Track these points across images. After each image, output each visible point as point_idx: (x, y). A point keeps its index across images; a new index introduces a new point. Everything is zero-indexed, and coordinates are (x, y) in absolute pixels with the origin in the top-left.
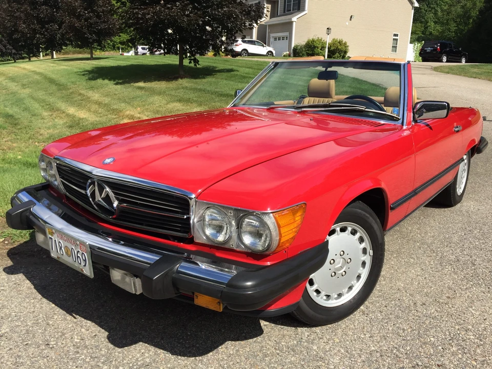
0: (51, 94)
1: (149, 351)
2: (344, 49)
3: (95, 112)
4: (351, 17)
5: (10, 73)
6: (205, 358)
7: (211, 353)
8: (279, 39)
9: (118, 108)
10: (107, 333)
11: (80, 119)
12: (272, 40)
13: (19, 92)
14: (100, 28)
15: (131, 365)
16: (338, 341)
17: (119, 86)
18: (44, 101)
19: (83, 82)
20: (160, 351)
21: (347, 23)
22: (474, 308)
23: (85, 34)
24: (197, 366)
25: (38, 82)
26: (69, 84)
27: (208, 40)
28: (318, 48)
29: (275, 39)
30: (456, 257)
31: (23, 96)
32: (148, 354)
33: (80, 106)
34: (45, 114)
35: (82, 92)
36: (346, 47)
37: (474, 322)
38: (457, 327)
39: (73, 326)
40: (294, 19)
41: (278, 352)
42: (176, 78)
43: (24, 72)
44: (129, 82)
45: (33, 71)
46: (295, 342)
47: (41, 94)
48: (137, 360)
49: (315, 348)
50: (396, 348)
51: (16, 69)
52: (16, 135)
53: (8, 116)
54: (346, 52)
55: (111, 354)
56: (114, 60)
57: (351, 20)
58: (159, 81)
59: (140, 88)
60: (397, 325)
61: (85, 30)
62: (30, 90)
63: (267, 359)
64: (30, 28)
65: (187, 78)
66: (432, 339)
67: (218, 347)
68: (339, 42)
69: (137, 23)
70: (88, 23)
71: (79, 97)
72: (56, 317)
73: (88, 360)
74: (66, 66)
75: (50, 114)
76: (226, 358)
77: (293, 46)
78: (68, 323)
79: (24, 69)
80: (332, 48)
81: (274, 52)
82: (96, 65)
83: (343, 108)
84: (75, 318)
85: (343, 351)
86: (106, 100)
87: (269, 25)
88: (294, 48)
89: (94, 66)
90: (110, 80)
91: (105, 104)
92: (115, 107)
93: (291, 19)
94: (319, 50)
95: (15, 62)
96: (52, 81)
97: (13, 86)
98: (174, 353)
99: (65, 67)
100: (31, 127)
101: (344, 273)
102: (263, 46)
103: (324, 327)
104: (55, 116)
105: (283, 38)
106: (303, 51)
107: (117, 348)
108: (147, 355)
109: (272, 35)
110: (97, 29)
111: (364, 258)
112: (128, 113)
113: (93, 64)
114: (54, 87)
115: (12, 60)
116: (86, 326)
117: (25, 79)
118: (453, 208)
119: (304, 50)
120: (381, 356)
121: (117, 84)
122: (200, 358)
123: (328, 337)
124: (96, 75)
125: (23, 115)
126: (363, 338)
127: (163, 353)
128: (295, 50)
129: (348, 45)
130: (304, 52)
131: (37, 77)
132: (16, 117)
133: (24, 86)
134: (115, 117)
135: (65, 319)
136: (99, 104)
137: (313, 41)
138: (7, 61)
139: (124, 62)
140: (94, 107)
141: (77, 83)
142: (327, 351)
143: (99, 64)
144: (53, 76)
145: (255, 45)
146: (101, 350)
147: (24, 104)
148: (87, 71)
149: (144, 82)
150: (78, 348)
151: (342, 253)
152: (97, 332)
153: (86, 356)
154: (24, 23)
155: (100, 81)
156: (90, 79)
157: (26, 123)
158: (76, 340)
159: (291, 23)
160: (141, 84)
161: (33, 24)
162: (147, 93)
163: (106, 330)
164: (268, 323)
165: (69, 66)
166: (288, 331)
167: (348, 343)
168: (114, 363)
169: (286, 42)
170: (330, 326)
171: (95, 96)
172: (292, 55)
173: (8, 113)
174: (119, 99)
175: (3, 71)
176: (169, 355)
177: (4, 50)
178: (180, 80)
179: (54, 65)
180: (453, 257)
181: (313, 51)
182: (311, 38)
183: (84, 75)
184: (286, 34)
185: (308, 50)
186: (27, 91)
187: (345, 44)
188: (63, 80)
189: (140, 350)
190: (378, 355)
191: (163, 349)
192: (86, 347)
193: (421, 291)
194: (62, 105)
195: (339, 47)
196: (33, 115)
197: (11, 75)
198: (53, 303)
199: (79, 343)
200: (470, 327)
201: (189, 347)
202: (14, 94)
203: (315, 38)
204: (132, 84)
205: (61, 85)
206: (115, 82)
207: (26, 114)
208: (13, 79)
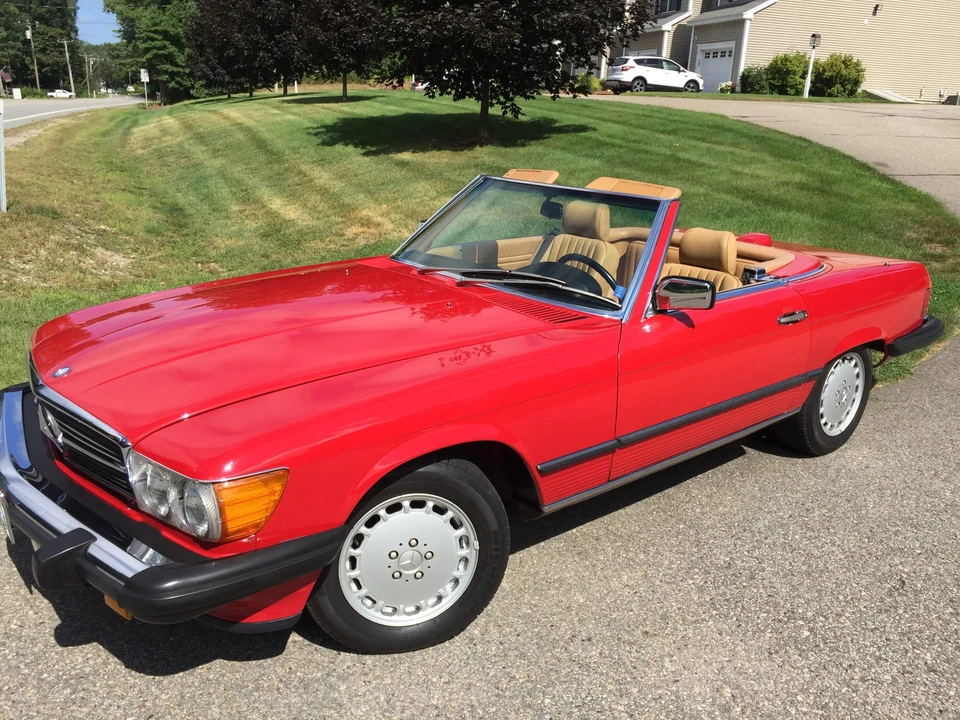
0: (254, 171)
1: (100, 656)
2: (853, 74)
3: (314, 208)
4: (876, 8)
5: (200, 126)
6: (166, 680)
7: (181, 674)
8: (715, 55)
9: (351, 202)
10: (59, 622)
11: (285, 221)
12: (700, 56)
13: (206, 163)
14: (360, 42)
15: (61, 673)
16: (389, 681)
17: (367, 159)
18: (239, 182)
19: (312, 149)
20: (113, 660)
21: (866, 22)
22: (675, 658)
23: (334, 54)
24: (148, 688)
25: (239, 147)
26: (287, 152)
27: (531, 74)
28: (795, 73)
29: (707, 55)
30: (731, 558)
31: (210, 171)
32: (95, 660)
33: (292, 196)
34: (235, 208)
35: (304, 168)
36: (858, 71)
37: (650, 683)
38: (610, 687)
39: (21, 605)
40: (748, 14)
41: (281, 685)
42: (471, 145)
43: (225, 124)
44: (387, 152)
45: (238, 124)
46: (319, 675)
47: (238, 169)
48: (73, 668)
49: (343, 688)
50: (472, 706)
51: (214, 118)
52: (173, 248)
53: (176, 211)
54: (857, 83)
55: (44, 653)
56: (381, 102)
57: (874, 13)
58: (440, 149)
59: (403, 164)
60: (508, 670)
61: (335, 48)
62: (224, 161)
63: (256, 694)
64: (248, 40)
65: (492, 144)
66: (547, 701)
67: (198, 665)
68: (844, 62)
69: (405, 43)
70: (339, 34)
71: (296, 179)
72: (7, 588)
73: (10, 657)
74: (295, 114)
75: (244, 208)
76: (196, 684)
77: (742, 69)
78: (17, 600)
79: (227, 118)
80: (828, 74)
81: (701, 82)
82: (345, 113)
83: (527, 281)
84: (31, 592)
85: (382, 699)
86: (337, 186)
87: (697, 28)
88: (743, 73)
89: (342, 116)
90: (356, 146)
91: (334, 194)
92: (347, 200)
93: (742, 14)
94: (797, 78)
95: (229, 97)
96: (261, 144)
97: (199, 152)
98: (129, 664)
99: (293, 117)
100: (204, 231)
101: (419, 575)
102: (679, 71)
103: (385, 657)
104: (247, 212)
105: (723, 54)
106: (762, 80)
107: (58, 646)
108: (91, 662)
109: (701, 47)
110: (355, 45)
111: (464, 552)
112: (365, 212)
113: (340, 112)
114: (263, 158)
115: (225, 94)
116: (38, 606)
117: (221, 138)
118: (817, 459)
119: (764, 77)
120: (437, 716)
121: (366, 154)
122: (161, 678)
123: (378, 673)
124: (336, 135)
125: (199, 208)
126: (432, 683)
127: (116, 663)
128: (745, 78)
129: (863, 66)
130: (764, 83)
131: (241, 136)
132: (187, 212)
133: (216, 153)
134: (340, 220)
135: (18, 593)
136: (323, 192)
137: (786, 59)
138: (218, 95)
139: (396, 108)
140: (314, 199)
141: (302, 150)
142: (357, 696)
143: (352, 111)
144: (266, 135)
145: (662, 68)
146: (36, 646)
147: (207, 187)
148: (324, 127)
149: (414, 152)
150: (8, 638)
151: (414, 542)
152: (47, 618)
153: (11, 651)
154: (240, 31)
155: (339, 147)
156: (325, 143)
157: (198, 223)
158: (12, 626)
159: (741, 23)
160: (406, 156)
161: (255, 32)
162: (411, 174)
163: (60, 617)
164: (301, 638)
165: (300, 115)
166: (323, 655)
167: (402, 687)
168: (40, 667)
169: (728, 61)
170: (396, 656)
171: (322, 177)
172: (738, 89)
173: (177, 205)
174: (360, 185)
175: (193, 120)
176: (122, 668)
177: (212, 77)
178: (478, 148)
179: (277, 112)
180: (723, 559)
181: (783, 79)
182: (781, 54)
183: (316, 134)
184: (731, 45)
185: (774, 79)
186: (218, 162)
187: (857, 64)
188: (279, 144)
189: (87, 653)
190: (435, 712)
191: (118, 657)
192: (19, 638)
193: (606, 616)
194: (264, 193)
195: (844, 72)
196: (214, 210)
197: (201, 130)
198: (16, 566)
199: (15, 630)
200: (635, 690)
201: (157, 660)
202: (197, 166)
203: (792, 54)
204: (390, 155)
205: (275, 154)
206: (364, 151)
207: (205, 207)
208: (201, 138)
